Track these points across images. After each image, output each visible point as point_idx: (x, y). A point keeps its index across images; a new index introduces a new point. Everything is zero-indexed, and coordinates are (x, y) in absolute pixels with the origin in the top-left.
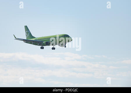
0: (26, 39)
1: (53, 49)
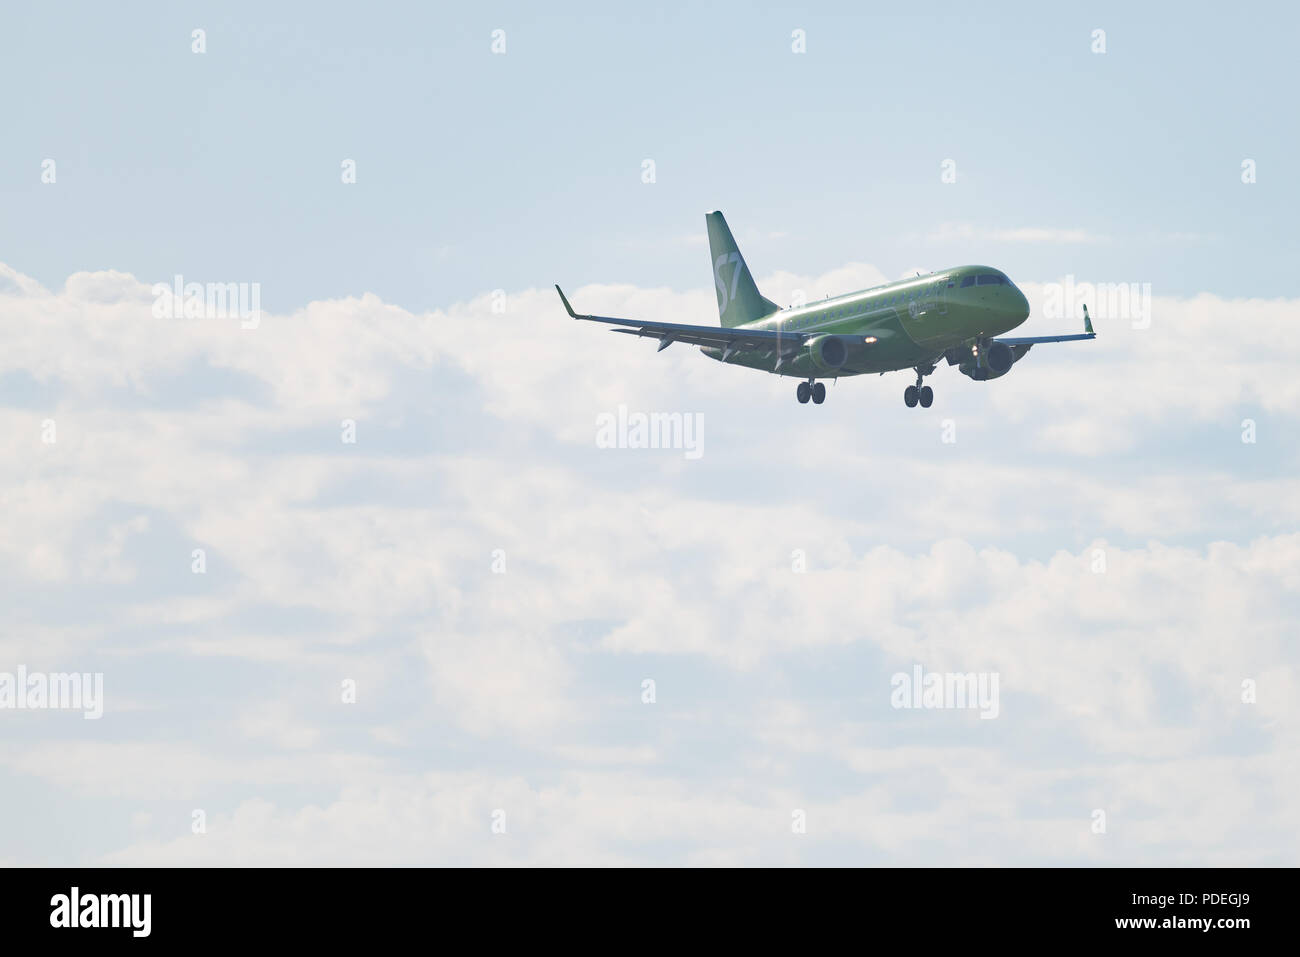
0: (717, 324)
1: (918, 396)
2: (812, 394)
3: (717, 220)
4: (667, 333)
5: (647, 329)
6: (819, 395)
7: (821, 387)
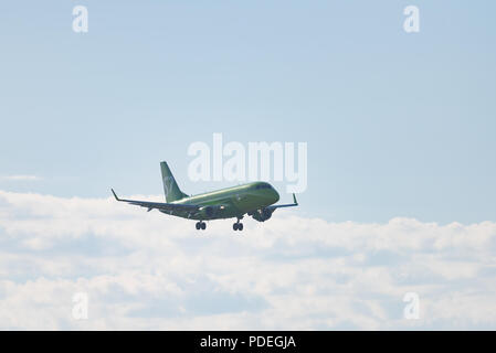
0: (164, 202)
1: (238, 227)
2: (201, 226)
3: (164, 165)
4: (151, 206)
5: (143, 204)
6: (204, 226)
7: (204, 224)
